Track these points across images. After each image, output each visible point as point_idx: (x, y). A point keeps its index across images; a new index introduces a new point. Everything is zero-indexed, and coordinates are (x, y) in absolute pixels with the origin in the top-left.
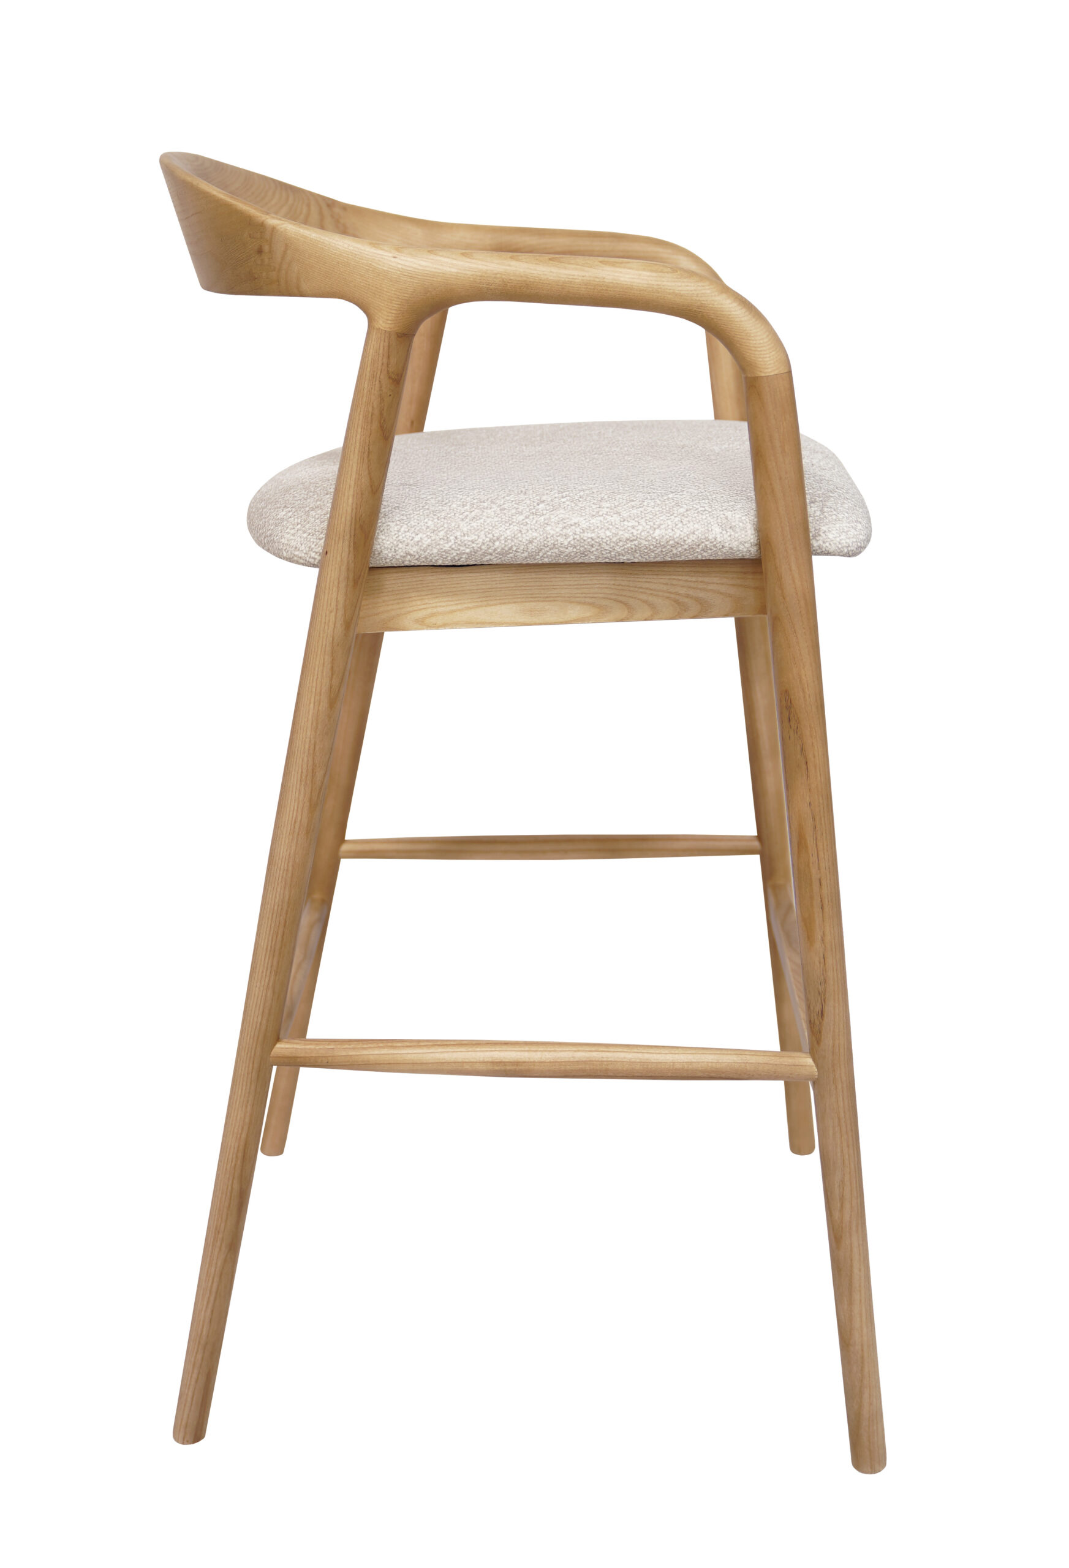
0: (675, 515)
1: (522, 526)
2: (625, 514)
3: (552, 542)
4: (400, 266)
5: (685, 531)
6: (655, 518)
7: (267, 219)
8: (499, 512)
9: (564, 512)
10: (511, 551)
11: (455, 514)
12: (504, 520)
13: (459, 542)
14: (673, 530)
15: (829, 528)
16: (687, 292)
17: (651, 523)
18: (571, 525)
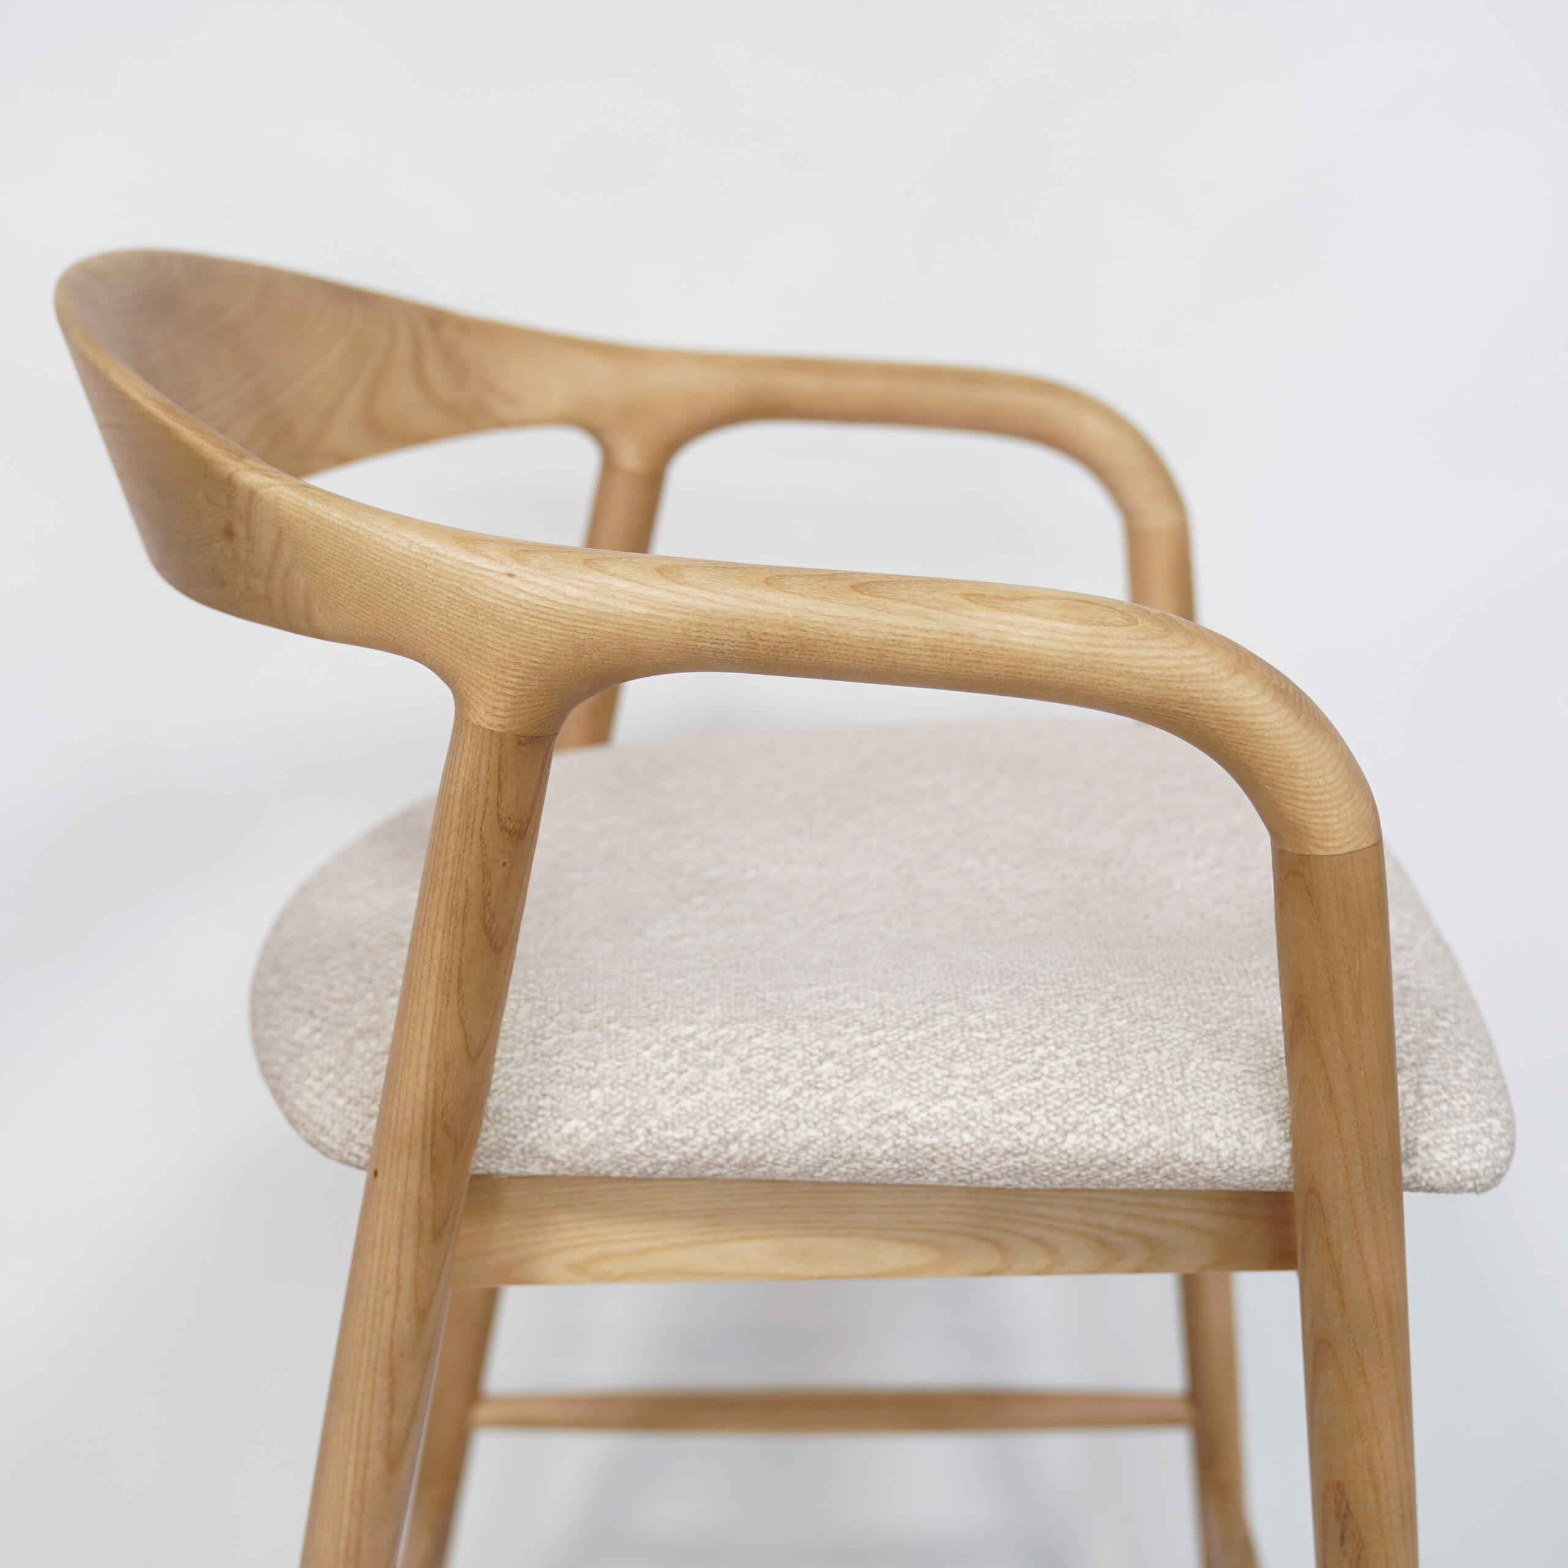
0: (1110, 1101)
1: (786, 1113)
2: (1003, 1096)
3: (850, 1149)
4: (521, 596)
5: (1130, 1139)
6: (1066, 1107)
7: (239, 470)
8: (737, 1076)
9: (874, 1084)
10: (763, 1163)
11: (648, 1076)
12: (748, 1096)
13: (655, 1142)
14: (1104, 1137)
15: (1437, 1137)
16: (1159, 672)
17: (1058, 1120)
18: (890, 1117)
